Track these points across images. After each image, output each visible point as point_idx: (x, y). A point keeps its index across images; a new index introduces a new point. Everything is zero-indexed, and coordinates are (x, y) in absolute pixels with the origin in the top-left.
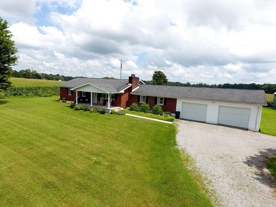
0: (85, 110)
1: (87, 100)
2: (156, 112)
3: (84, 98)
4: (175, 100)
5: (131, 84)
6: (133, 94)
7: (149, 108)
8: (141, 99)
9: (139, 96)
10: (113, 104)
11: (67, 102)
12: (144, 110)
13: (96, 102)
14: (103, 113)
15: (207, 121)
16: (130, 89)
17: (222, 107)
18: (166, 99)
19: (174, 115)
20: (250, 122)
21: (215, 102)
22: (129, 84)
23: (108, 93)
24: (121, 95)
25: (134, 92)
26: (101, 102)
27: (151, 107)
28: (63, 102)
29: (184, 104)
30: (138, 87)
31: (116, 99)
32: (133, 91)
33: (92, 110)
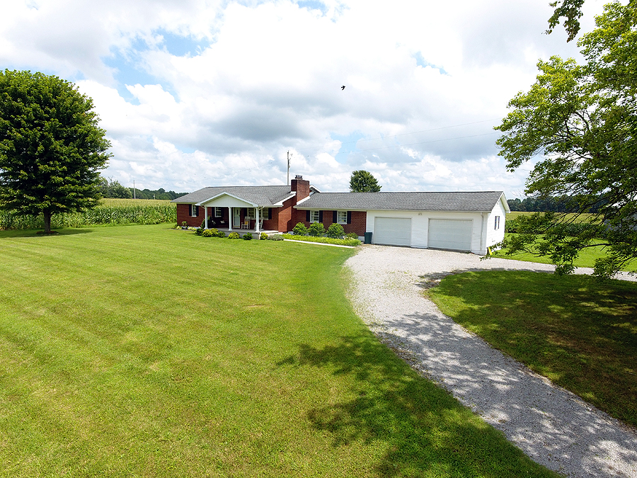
0: (220, 236)
1: (222, 222)
2: (333, 234)
3: (218, 220)
4: (363, 215)
5: (295, 192)
6: (298, 208)
7: (323, 230)
8: (312, 216)
9: (308, 212)
10: (265, 226)
11: (189, 228)
12: (314, 233)
13: (238, 224)
14: (248, 238)
15: (412, 245)
16: (294, 200)
17: (433, 221)
18: (349, 213)
19: (363, 238)
20: (473, 241)
21: (423, 213)
22: (292, 193)
23: (255, 206)
24: (278, 209)
25: (299, 205)
26: (247, 223)
27: (326, 228)
28: (183, 229)
29: (379, 220)
30: (309, 198)
31: (270, 218)
32: (298, 203)
33: (230, 235)
